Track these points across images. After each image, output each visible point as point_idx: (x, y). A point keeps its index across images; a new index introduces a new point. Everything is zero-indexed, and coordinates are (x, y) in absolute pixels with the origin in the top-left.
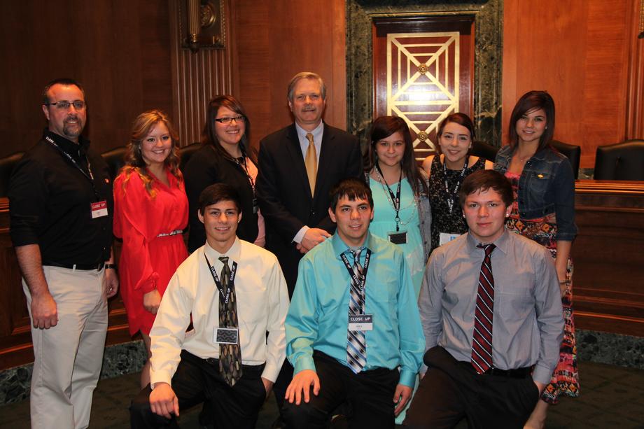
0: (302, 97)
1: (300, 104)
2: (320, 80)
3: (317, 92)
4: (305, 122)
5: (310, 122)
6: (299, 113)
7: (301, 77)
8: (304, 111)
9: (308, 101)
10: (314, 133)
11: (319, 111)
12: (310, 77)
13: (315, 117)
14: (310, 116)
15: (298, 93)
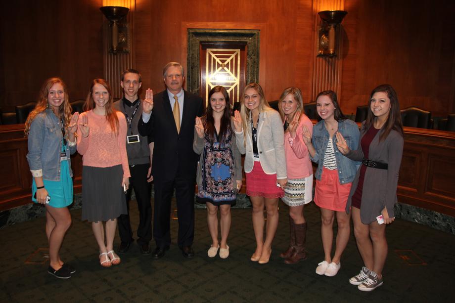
0: (171, 76)
1: (170, 80)
2: (181, 66)
3: (179, 73)
4: (172, 90)
5: (175, 90)
6: (169, 85)
7: (170, 65)
8: (172, 84)
9: (174, 79)
10: (178, 95)
11: (180, 84)
12: (175, 65)
13: (178, 87)
14: (175, 87)
15: (169, 74)
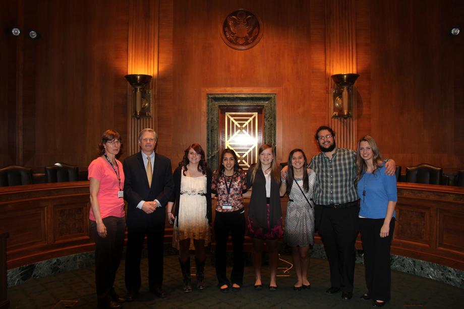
0: (146, 140)
1: (145, 143)
2: (154, 132)
3: (153, 138)
4: (146, 151)
5: (148, 151)
6: (144, 147)
7: (146, 131)
8: (146, 146)
9: (148, 142)
10: (150, 156)
11: (153, 147)
12: (150, 131)
13: (151, 149)
14: (149, 148)
15: (144, 138)
